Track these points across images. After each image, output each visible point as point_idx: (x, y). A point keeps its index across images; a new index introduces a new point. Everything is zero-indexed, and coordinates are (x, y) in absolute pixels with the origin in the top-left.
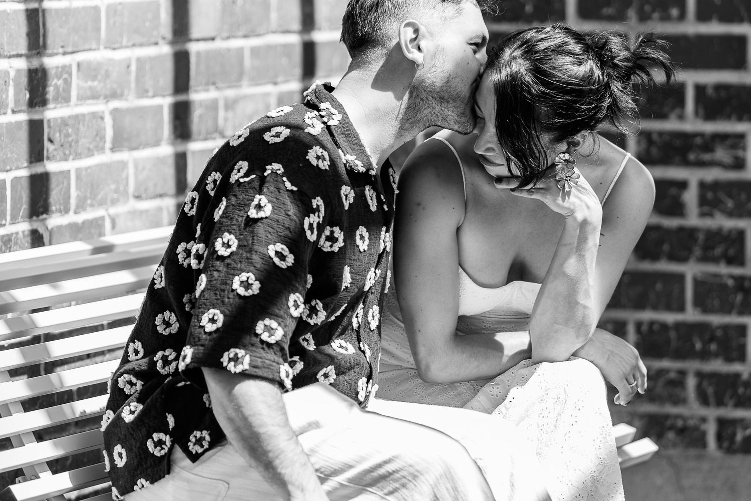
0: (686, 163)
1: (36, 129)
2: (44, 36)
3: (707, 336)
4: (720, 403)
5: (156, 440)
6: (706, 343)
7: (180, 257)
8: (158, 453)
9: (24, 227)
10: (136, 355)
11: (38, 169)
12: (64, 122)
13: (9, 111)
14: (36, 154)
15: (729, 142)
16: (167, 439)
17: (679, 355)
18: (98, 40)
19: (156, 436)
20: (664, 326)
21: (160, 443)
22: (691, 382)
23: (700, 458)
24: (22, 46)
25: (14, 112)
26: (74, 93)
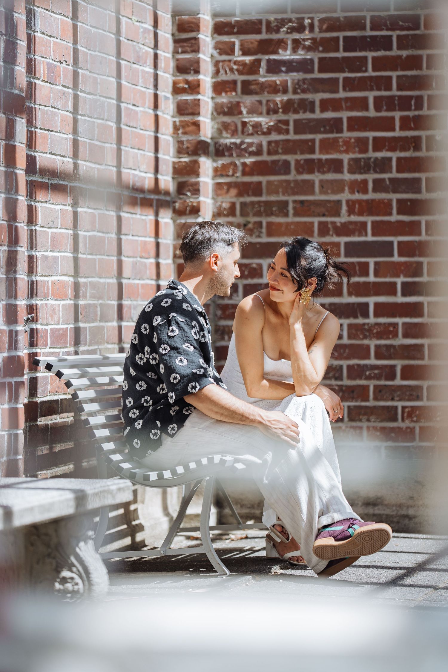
1: (76, 308)
2: (79, 269)
5: (153, 433)
7: (138, 362)
8: (155, 438)
9: (73, 350)
10: (130, 404)
11: (77, 325)
12: (85, 306)
13: (69, 299)
14: (77, 318)
16: (158, 432)
18: (96, 273)
19: (153, 431)
21: (155, 434)
24: (72, 272)
26: (88, 295)
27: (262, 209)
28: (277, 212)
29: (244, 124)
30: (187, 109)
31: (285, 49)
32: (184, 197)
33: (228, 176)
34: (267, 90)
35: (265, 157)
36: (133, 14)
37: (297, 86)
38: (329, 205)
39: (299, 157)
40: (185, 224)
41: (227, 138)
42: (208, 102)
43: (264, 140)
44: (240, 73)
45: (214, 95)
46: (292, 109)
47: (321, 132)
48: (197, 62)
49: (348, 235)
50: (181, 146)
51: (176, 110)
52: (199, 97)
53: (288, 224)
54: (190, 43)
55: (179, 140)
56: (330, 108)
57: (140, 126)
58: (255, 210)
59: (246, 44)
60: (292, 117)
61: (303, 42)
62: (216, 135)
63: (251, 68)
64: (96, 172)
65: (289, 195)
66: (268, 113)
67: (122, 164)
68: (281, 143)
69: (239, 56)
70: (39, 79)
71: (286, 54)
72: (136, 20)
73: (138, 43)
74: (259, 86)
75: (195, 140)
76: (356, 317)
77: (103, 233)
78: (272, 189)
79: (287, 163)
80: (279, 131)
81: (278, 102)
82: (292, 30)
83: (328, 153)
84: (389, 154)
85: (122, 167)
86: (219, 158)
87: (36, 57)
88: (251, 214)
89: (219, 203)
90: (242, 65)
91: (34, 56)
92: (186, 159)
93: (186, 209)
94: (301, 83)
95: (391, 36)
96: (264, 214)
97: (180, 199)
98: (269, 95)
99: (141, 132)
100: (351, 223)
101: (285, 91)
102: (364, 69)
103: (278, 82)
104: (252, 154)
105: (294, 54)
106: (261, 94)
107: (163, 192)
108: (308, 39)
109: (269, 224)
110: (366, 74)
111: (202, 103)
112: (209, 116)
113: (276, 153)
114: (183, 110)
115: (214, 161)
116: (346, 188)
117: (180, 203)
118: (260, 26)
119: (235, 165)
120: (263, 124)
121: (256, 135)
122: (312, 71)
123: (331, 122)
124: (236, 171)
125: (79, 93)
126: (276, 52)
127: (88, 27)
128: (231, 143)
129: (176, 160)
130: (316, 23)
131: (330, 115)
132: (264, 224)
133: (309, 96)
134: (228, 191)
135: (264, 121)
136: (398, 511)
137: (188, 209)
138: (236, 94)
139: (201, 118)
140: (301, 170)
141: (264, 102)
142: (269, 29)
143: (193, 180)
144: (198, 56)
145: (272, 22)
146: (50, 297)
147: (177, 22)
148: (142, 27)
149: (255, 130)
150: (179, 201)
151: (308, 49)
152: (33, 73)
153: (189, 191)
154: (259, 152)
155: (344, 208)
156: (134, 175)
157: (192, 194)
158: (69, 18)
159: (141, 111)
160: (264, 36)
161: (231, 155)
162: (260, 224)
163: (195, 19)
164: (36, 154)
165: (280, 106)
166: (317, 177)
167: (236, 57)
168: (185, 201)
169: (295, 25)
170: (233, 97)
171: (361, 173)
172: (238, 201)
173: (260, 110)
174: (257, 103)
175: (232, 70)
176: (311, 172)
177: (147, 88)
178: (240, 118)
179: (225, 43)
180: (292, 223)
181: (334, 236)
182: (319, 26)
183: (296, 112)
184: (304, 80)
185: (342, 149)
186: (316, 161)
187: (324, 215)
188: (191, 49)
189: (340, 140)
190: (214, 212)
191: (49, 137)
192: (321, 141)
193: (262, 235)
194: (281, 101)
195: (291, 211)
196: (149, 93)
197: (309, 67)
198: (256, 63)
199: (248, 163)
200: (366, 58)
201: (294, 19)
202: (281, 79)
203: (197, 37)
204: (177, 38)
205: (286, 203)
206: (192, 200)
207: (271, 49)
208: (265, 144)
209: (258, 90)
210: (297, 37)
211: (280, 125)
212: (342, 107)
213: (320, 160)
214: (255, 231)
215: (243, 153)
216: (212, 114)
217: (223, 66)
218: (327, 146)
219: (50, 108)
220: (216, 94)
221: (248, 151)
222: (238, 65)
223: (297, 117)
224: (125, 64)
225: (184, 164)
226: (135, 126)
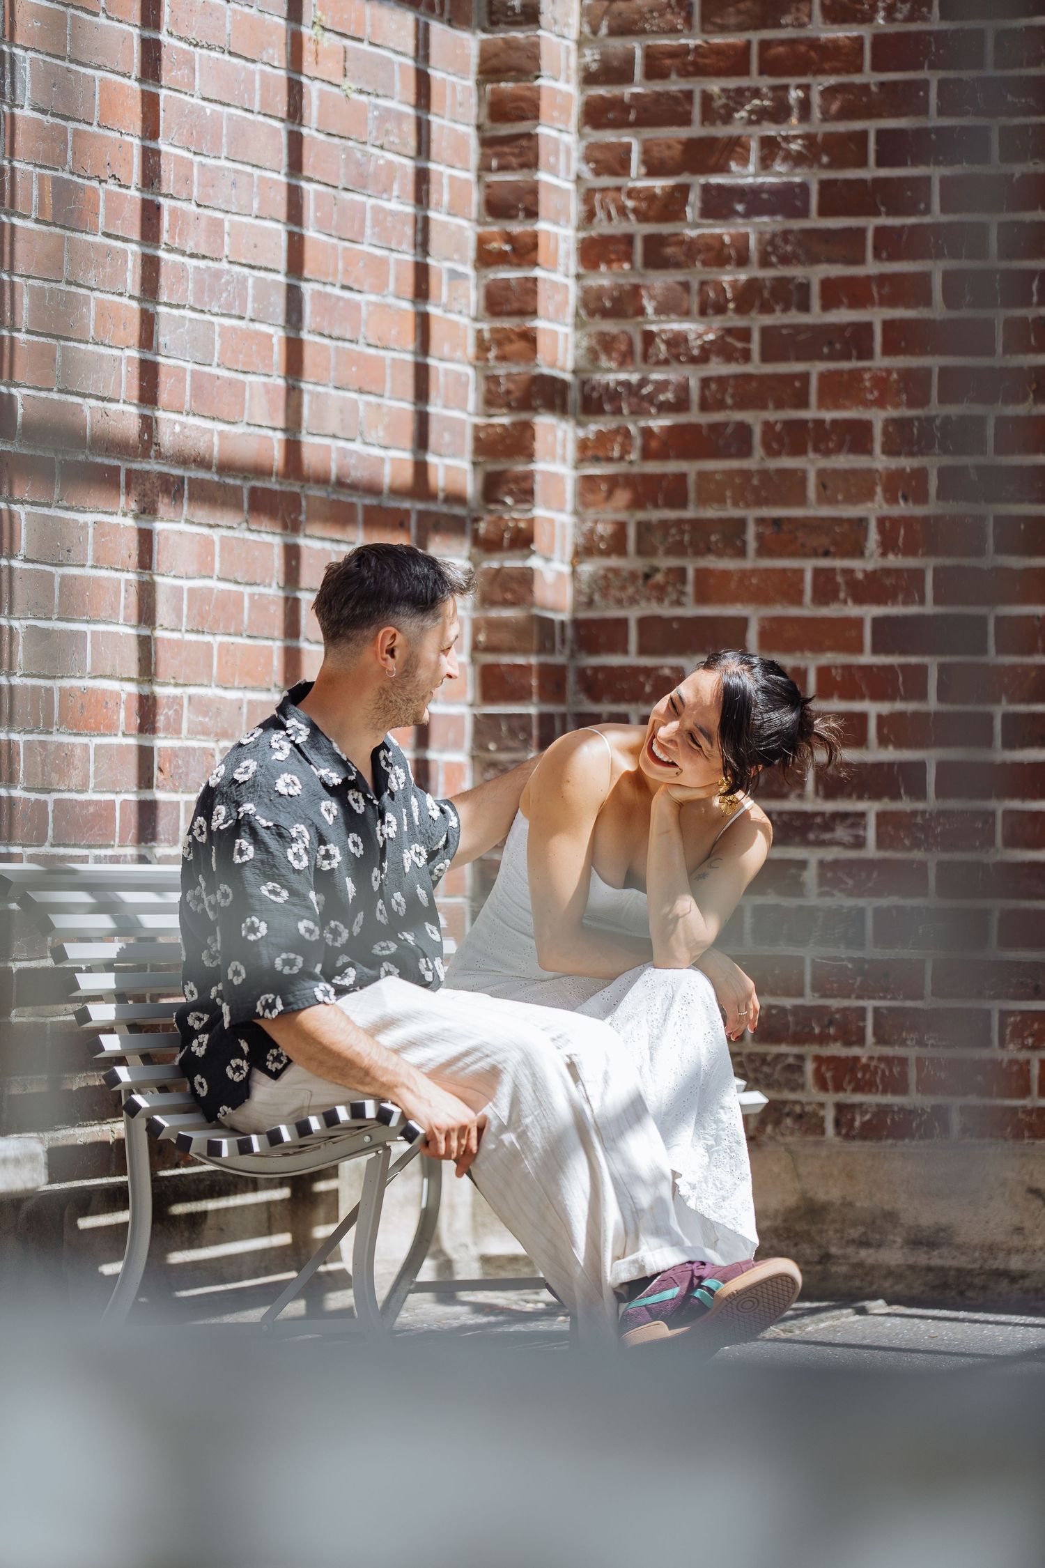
0: (806, 843)
1: (145, 756)
2: (155, 664)
3: (826, 1019)
4: (839, 1088)
5: (234, 1065)
6: (824, 1027)
8: (237, 1078)
9: (131, 851)
10: (192, 995)
11: (146, 795)
12: (174, 753)
13: (120, 734)
14: (145, 780)
15: (849, 821)
16: (244, 1064)
17: (797, 1040)
18: (210, 675)
19: (234, 1063)
20: (782, 1010)
21: (238, 1069)
22: (810, 1067)
23: (817, 1144)
24: (133, 670)
25: (124, 735)
26: (185, 726)
27: (687, 538)
28: (720, 545)
29: (649, 337)
30: (507, 300)
31: (744, 161)
32: (499, 507)
33: (610, 460)
34: (701, 257)
35: (694, 416)
36: (345, 76)
37: (769, 249)
38: (837, 529)
39: (773, 415)
40: (498, 571)
41: (609, 370)
42: (566, 286)
43: (693, 377)
44: (642, 217)
45: (582, 271)
46: (757, 303)
47: (822, 358)
48: (533, 190)
49: (879, 600)
50: (493, 387)
51: (482, 303)
52: (538, 273)
53: (744, 574)
54: (516, 147)
55: (489, 373)
56: (845, 300)
57: (365, 338)
58: (670, 540)
59: (656, 149)
60: (758, 321)
61: (784, 145)
62: (584, 363)
63: (666, 206)
64: (216, 440)
65: (747, 506)
66: (703, 312)
67: (305, 424)
68: (732, 382)
69: (638, 178)
70: (25, 217)
71: (745, 172)
72: (354, 87)
73: (364, 143)
74: (684, 248)
75: (525, 373)
76: (895, 796)
77: (237, 582)
78: (711, 490)
79: (744, 430)
80: (728, 355)
81: (726, 285)
82: (762, 115)
83: (837, 406)
84: (977, 410)
85: (304, 432)
86: (592, 418)
87: (16, 164)
88: (661, 551)
89: (589, 524)
90: (645, 199)
91: (10, 162)
92: (504, 419)
93: (502, 538)
94: (779, 241)
95: (986, 129)
96: (690, 551)
97: (490, 512)
98: (707, 269)
99: (372, 351)
100: (887, 572)
101: (742, 260)
102: (922, 206)
103: (727, 239)
104: (664, 408)
105: (764, 173)
106: (688, 267)
107: (441, 495)
108: (796, 137)
109: (702, 574)
110: (926, 220)
111: (541, 288)
112: (570, 319)
113: (720, 405)
114: (500, 304)
115: (580, 424)
116: (879, 490)
117: (489, 523)
118: (688, 108)
119: (627, 433)
120: (691, 337)
121: (675, 365)
122: (804, 213)
123: (847, 334)
124: (628, 449)
125: (162, 254)
126: (723, 169)
127: (196, 101)
128: (619, 383)
129: (481, 421)
130: (816, 99)
131: (843, 316)
132: (691, 574)
133: (796, 272)
134: (610, 494)
135: (695, 330)
136: (985, 1260)
137: (507, 536)
138: (632, 268)
139: (540, 324)
140: (775, 446)
141: (695, 286)
142: (709, 115)
143: (520, 468)
144: (536, 177)
145: (715, 97)
146: (55, 728)
147: (488, 97)
148: (376, 107)
149: (674, 351)
150: (487, 518)
151: (798, 160)
152: (7, 201)
153: (511, 493)
154: (680, 405)
155: (873, 536)
156: (344, 453)
157: (517, 501)
158: (129, 77)
159: (368, 303)
160: (696, 130)
161: (618, 411)
162: (681, 572)
163: (529, 89)
164: (14, 391)
165: (729, 295)
166: (812, 462)
167: (633, 180)
168: (501, 518)
169: (766, 103)
170: (625, 275)
171: (911, 454)
172: (633, 519)
173: (685, 305)
174: (679, 288)
175: (622, 210)
176: (799, 450)
177: (392, 250)
178: (639, 324)
179: (609, 147)
180: (754, 572)
181: (850, 602)
182: (821, 107)
183: (767, 308)
184: (786, 233)
185: (870, 397)
186: (811, 425)
187: (826, 554)
188: (520, 160)
189: (867, 376)
190: (576, 545)
191: (58, 354)
192: (823, 377)
193: (684, 599)
194: (734, 284)
195: (752, 544)
196: (398, 262)
197: (798, 203)
198: (677, 195)
199: (656, 430)
200: (927, 180)
201: (765, 90)
202: (733, 231)
203: (533, 132)
204: (488, 134)
205: (741, 524)
206: (516, 515)
207: (712, 162)
208: (694, 384)
209: (682, 258)
210: (773, 133)
211: (729, 340)
212: (872, 295)
213: (819, 423)
214: (670, 589)
215: (646, 405)
216: (577, 314)
217: (602, 201)
218: (836, 390)
219: (63, 286)
220: (585, 267)
221: (655, 401)
222: (638, 199)
223: (768, 320)
224: (316, 192)
225: (498, 430)
226: (348, 336)
